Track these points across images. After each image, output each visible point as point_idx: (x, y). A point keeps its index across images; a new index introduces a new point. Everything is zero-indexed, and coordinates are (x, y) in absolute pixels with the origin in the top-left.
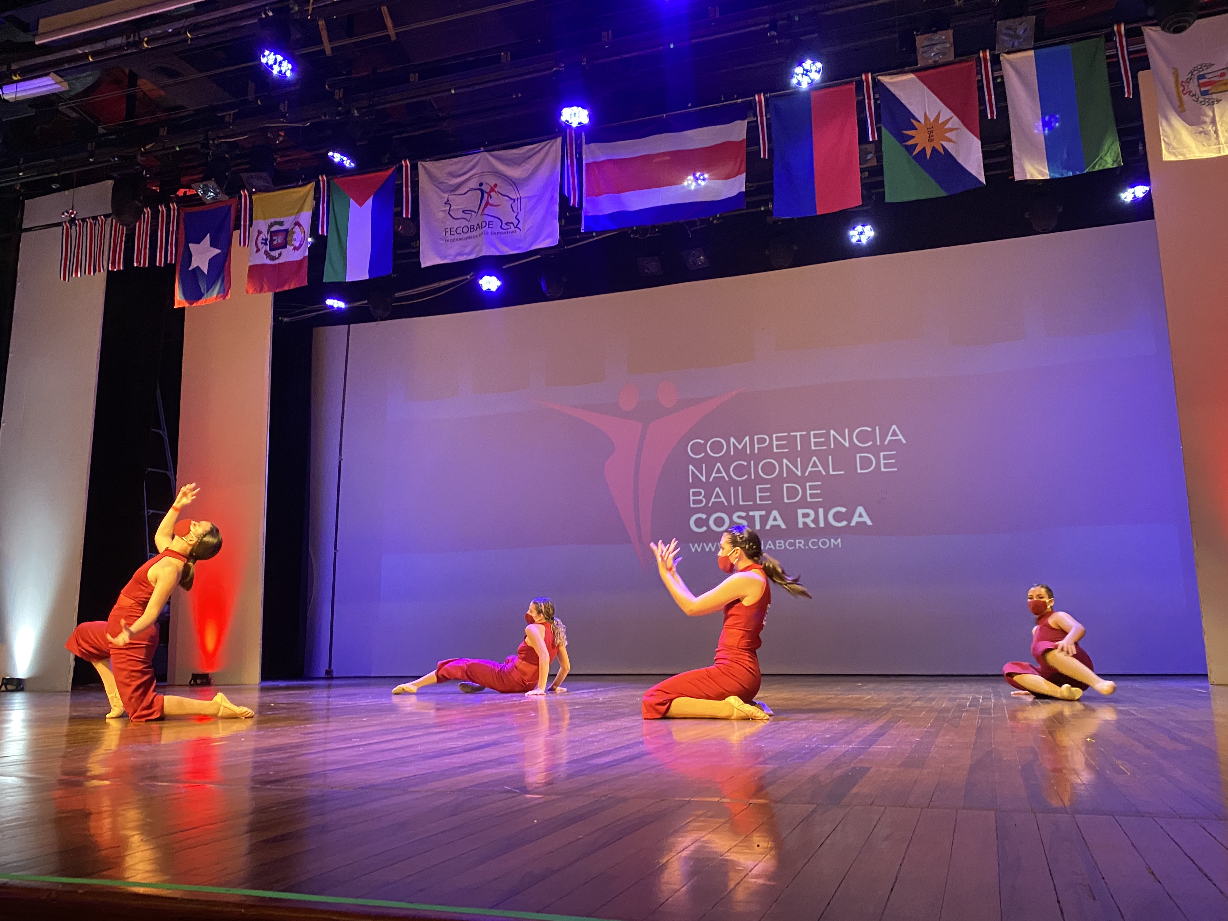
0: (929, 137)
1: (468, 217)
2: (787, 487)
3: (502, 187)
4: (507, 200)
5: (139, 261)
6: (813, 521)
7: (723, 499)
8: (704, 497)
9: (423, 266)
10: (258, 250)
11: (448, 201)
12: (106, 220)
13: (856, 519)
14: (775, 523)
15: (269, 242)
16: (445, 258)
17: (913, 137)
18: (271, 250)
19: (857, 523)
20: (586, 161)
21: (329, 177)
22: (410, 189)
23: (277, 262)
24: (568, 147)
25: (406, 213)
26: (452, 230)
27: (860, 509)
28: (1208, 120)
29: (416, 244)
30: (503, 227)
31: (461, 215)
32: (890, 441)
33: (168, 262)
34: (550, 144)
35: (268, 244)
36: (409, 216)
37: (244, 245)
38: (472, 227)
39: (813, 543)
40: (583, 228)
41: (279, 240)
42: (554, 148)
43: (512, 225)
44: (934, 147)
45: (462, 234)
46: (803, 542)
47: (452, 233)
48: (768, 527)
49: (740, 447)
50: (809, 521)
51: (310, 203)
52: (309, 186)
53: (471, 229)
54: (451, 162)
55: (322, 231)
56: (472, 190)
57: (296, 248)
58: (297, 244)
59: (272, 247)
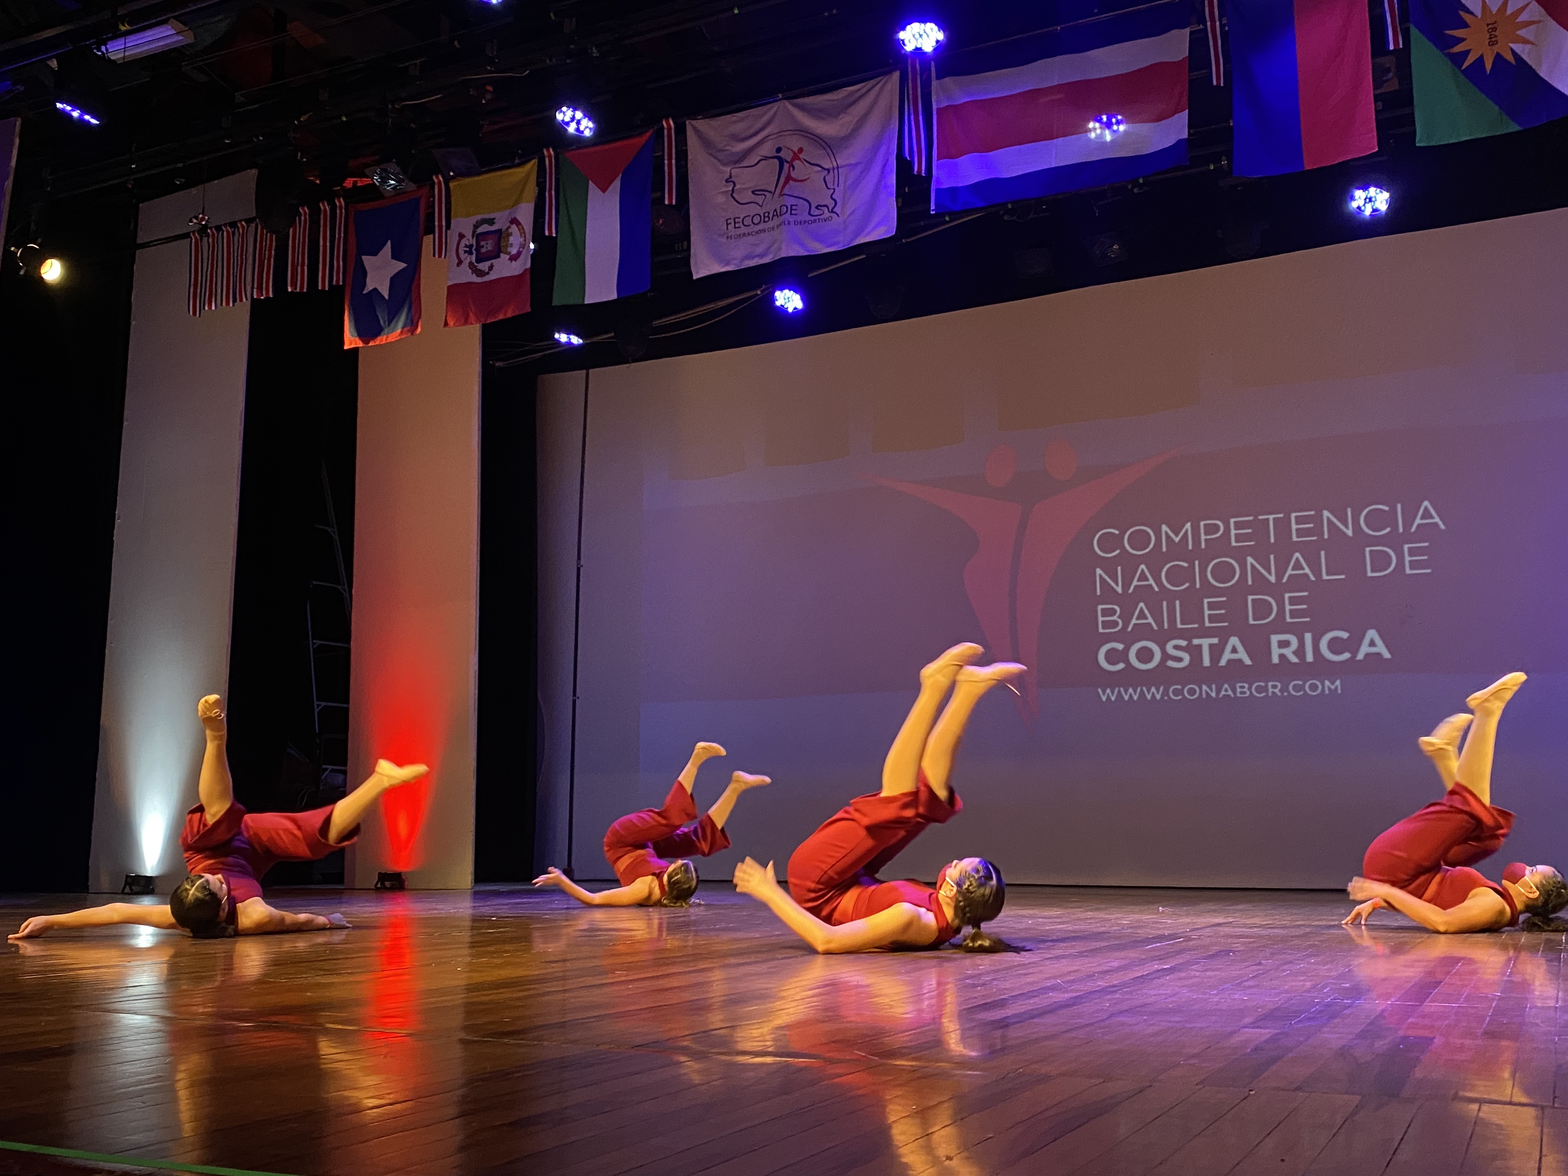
0: (1490, 38)
1: (760, 200)
2: (1253, 600)
3: (812, 153)
4: (818, 172)
5: (294, 285)
6: (1294, 653)
7: (1150, 620)
8: (1119, 617)
9: (695, 277)
10: (460, 263)
11: (731, 177)
12: (248, 227)
13: (1364, 649)
14: (1235, 656)
15: (475, 250)
16: (727, 264)
17: (1463, 40)
18: (479, 260)
19: (1367, 655)
20: (937, 104)
21: (558, 150)
22: (674, 161)
23: (487, 278)
24: (910, 85)
25: (669, 199)
26: (736, 220)
27: (1372, 634)
29: (682, 246)
30: (812, 213)
31: (748, 196)
32: (1419, 525)
33: (334, 283)
34: (883, 81)
35: (474, 252)
36: (674, 203)
37: (440, 256)
38: (766, 215)
39: (1297, 688)
40: (933, 207)
41: (488, 246)
42: (889, 87)
43: (826, 209)
44: (1498, 53)
45: (752, 225)
46: (1279, 687)
47: (737, 226)
48: (1223, 663)
49: (1177, 540)
50: (1288, 652)
51: (531, 190)
52: (529, 166)
53: (765, 218)
54: (734, 119)
55: (549, 230)
56: (766, 158)
57: (514, 258)
58: (514, 251)
59: (479, 257)
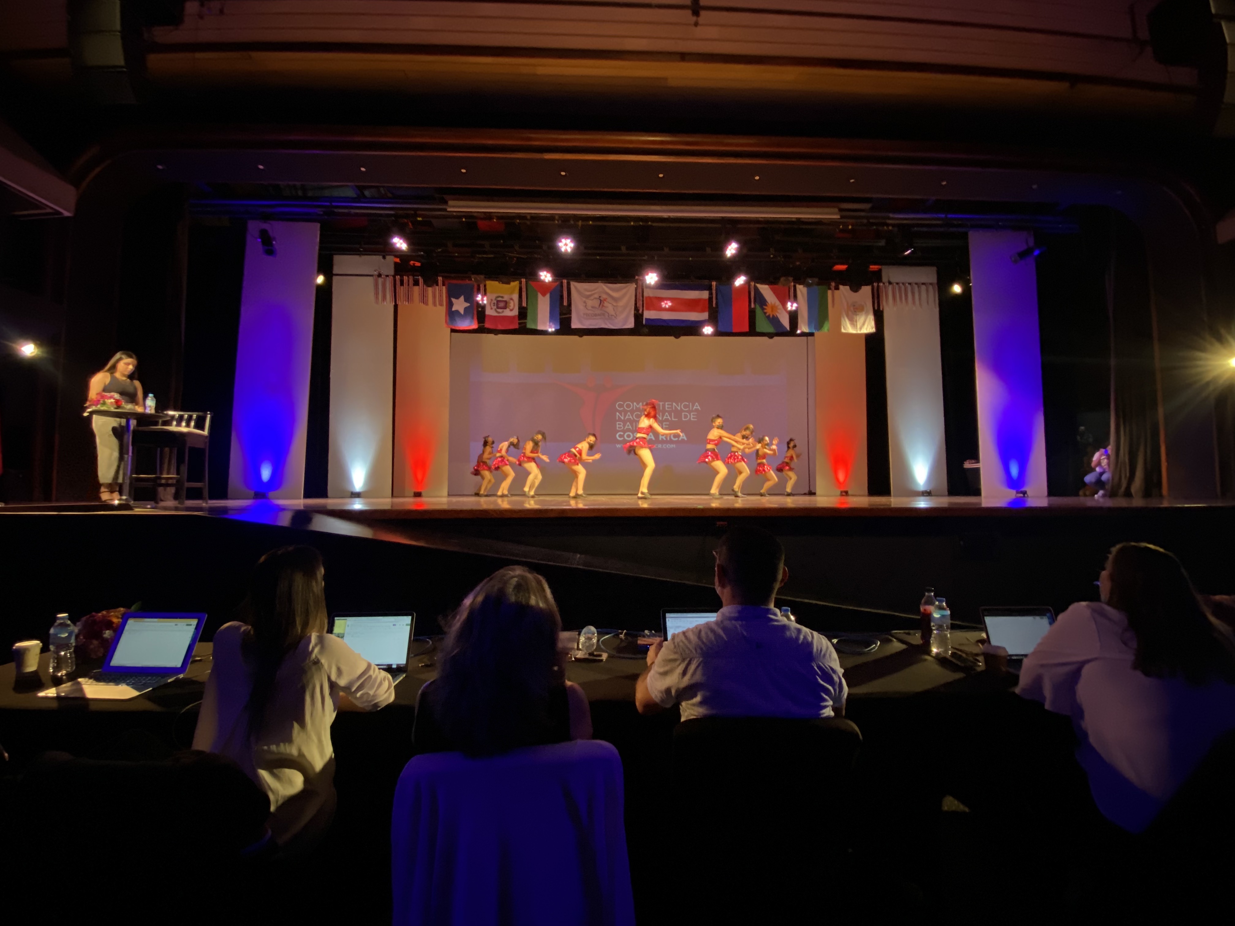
0: (772, 310)
1: (594, 310)
4: (611, 306)
8: (622, 426)
11: (585, 301)
16: (583, 326)
17: (766, 309)
21: (527, 280)
22: (567, 293)
23: (500, 314)
25: (565, 303)
26: (586, 315)
28: (855, 321)
30: (609, 316)
31: (590, 308)
32: (695, 409)
34: (631, 287)
35: (496, 305)
43: (613, 317)
45: (592, 317)
51: (517, 291)
52: (516, 283)
54: (586, 284)
55: (524, 304)
56: (596, 298)
57: (511, 310)
58: (511, 308)
59: (498, 308)
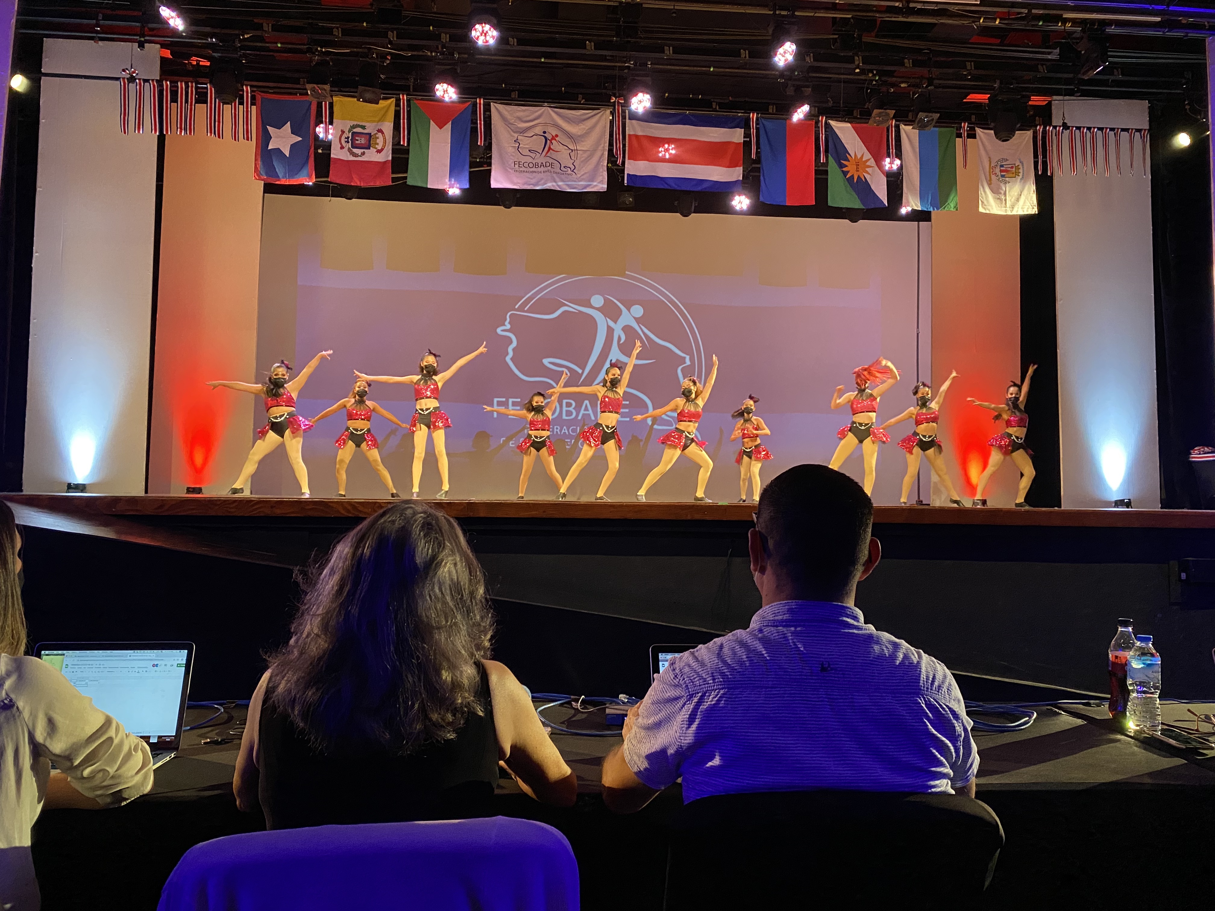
0: (857, 168)
1: (533, 155)
3: (563, 139)
4: (566, 149)
5: (212, 132)
9: (492, 186)
11: (517, 140)
16: (513, 184)
18: (353, 147)
20: (629, 132)
21: (409, 97)
22: (482, 122)
23: (360, 159)
24: (617, 119)
25: (480, 142)
26: (520, 163)
28: (1003, 192)
30: (562, 169)
31: (526, 152)
34: (601, 113)
35: (350, 141)
36: (483, 145)
38: (537, 164)
40: (626, 182)
41: (361, 141)
42: (604, 117)
43: (569, 169)
44: (859, 175)
45: (529, 168)
47: (520, 166)
51: (391, 115)
52: (389, 101)
53: (536, 166)
54: (519, 109)
55: (404, 142)
56: (536, 135)
57: (379, 151)
58: (379, 147)
59: (354, 146)
